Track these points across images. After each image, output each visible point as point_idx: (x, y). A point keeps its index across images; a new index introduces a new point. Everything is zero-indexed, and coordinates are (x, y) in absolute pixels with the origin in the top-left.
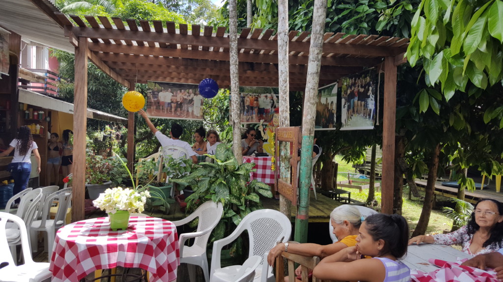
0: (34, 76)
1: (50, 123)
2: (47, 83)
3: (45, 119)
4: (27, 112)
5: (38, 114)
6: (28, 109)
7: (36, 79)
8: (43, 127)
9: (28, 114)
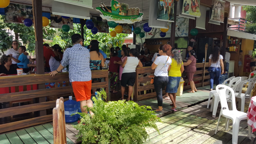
0: (234, 22)
1: (241, 45)
2: (240, 25)
3: (239, 43)
4: (230, 40)
5: (236, 41)
6: (230, 39)
7: (234, 23)
8: (237, 47)
9: (231, 41)
